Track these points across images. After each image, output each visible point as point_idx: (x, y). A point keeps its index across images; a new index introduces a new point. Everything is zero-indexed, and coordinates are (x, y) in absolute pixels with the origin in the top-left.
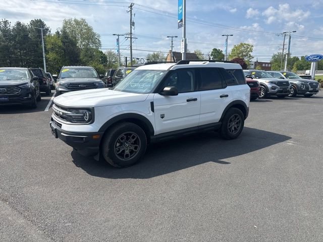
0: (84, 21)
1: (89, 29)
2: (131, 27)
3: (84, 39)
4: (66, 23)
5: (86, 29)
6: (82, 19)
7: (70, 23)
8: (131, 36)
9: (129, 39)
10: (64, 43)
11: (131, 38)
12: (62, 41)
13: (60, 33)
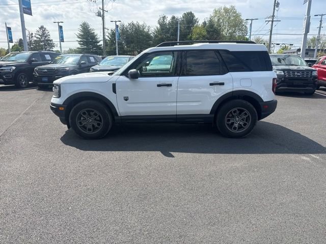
0: (233, 8)
1: (237, 16)
2: (274, 9)
3: (231, 26)
4: (216, 12)
5: (234, 16)
6: (232, 7)
7: (220, 11)
8: (273, 19)
9: (270, 22)
10: (208, 32)
11: (273, 21)
12: (207, 31)
13: (207, 22)
